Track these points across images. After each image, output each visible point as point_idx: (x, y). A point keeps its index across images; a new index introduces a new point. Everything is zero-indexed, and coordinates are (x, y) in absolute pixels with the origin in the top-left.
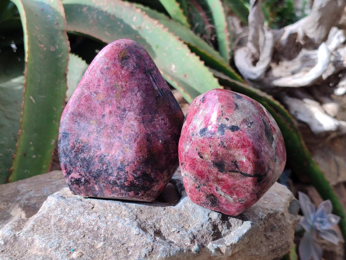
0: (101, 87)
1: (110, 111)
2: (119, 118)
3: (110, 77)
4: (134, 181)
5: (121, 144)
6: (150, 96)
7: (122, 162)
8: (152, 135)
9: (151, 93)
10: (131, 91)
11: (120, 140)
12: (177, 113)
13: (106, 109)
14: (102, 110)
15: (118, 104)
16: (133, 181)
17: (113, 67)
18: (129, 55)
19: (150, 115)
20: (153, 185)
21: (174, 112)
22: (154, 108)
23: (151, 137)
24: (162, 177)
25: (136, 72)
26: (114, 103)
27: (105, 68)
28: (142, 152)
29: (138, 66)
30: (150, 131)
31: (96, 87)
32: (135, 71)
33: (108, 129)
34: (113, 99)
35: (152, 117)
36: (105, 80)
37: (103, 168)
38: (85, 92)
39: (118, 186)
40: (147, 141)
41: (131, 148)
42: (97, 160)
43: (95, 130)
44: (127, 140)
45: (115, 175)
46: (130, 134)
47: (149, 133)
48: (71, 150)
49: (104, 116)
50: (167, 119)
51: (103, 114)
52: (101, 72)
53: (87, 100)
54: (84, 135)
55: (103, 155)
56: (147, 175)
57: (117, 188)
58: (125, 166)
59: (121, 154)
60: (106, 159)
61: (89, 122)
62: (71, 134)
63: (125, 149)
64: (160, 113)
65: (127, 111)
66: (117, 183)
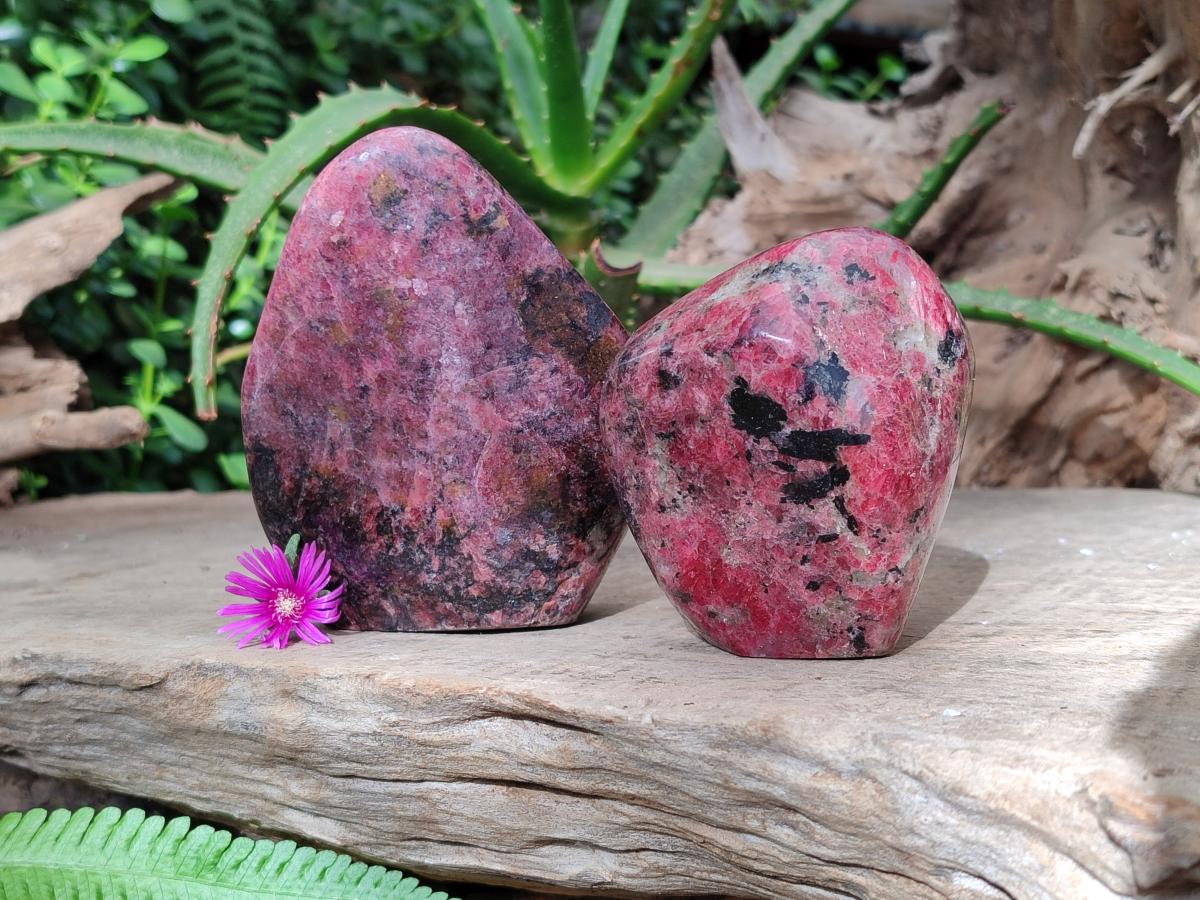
0: (335, 302)
1: (379, 376)
2: (410, 393)
3: (356, 270)
4: (499, 580)
5: (434, 473)
6: (500, 306)
7: (448, 528)
8: (526, 431)
9: (501, 294)
10: (434, 304)
11: (429, 462)
12: (600, 337)
13: (365, 368)
14: (356, 374)
15: (401, 351)
16: (493, 581)
17: (359, 235)
18: (405, 186)
19: (511, 368)
20: (559, 579)
21: (589, 338)
22: (518, 341)
23: (525, 438)
24: (587, 548)
25: (438, 237)
26: (388, 350)
27: (334, 243)
28: (504, 488)
29: (440, 217)
30: (517, 418)
31: (322, 306)
32: (434, 234)
33: (385, 430)
34: (378, 336)
35: (518, 371)
36: (342, 282)
37: (396, 550)
38: (290, 323)
39: (450, 600)
40: (515, 452)
41: (467, 481)
42: (370, 525)
43: (348, 436)
44: (450, 459)
45: (435, 569)
46: (454, 439)
47: (517, 424)
48: (290, 501)
49: (365, 389)
50: (571, 366)
51: (362, 384)
52: (324, 257)
53: (302, 346)
54: (319, 453)
55: (387, 509)
56: (535, 554)
57: (449, 605)
58: (458, 540)
59: (439, 503)
60: (400, 521)
61: (323, 413)
62: (280, 451)
63: (449, 488)
64: (541, 353)
65: (432, 370)
66: (445, 593)
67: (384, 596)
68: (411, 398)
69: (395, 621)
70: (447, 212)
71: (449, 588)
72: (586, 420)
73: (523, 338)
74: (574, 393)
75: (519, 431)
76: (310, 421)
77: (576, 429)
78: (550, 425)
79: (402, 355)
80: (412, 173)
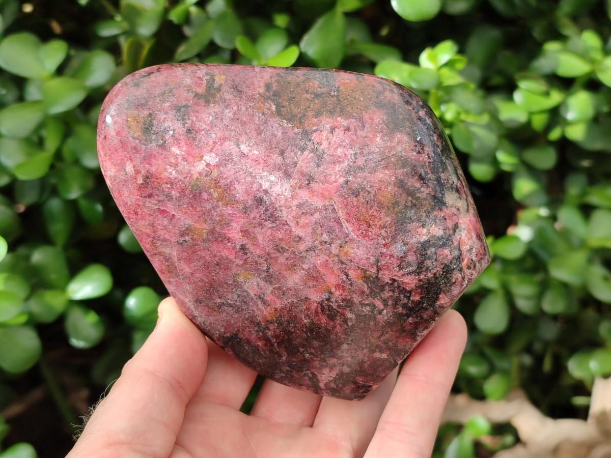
0: (177, 216)
1: (242, 231)
2: (267, 223)
3: (169, 186)
4: (422, 277)
5: (325, 254)
6: (265, 125)
7: (365, 277)
8: (351, 178)
9: (259, 118)
10: (228, 160)
11: (317, 251)
12: (339, 88)
13: (230, 236)
14: (229, 244)
15: (238, 205)
16: (420, 280)
17: (150, 164)
18: (146, 113)
19: (306, 153)
20: (456, 243)
21: (332, 93)
22: (295, 134)
23: (354, 183)
24: (454, 210)
25: (193, 121)
26: (230, 212)
27: (142, 184)
28: (371, 222)
29: (183, 110)
30: (338, 176)
31: (174, 226)
32: (189, 122)
33: (276, 259)
34: (218, 210)
35: (312, 151)
36: (169, 200)
37: (351, 319)
38: (170, 254)
39: (408, 316)
40: (356, 196)
41: (347, 239)
42: (324, 320)
43: (262, 283)
44: (325, 237)
45: (382, 307)
46: (316, 223)
47: (342, 180)
48: (271, 351)
49: (243, 248)
50: (339, 119)
51: (238, 247)
52: (146, 197)
53: (189, 260)
54: (258, 309)
55: (323, 301)
56: (428, 242)
57: (410, 320)
58: (377, 277)
59: (346, 268)
60: (336, 301)
61: (237, 285)
62: (238, 330)
63: (342, 254)
64: (315, 128)
65: (265, 198)
66: (401, 315)
68: (270, 226)
69: (391, 360)
70: (184, 103)
71: (400, 310)
72: (378, 139)
73: (296, 130)
74: (356, 131)
75: (347, 182)
76: (236, 297)
77: (377, 150)
78: (361, 162)
79: (241, 207)
80: (143, 101)
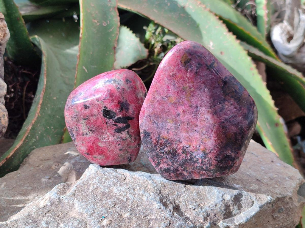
0: (170, 91)
1: (183, 110)
2: (192, 114)
3: (177, 82)
5: (199, 136)
6: (217, 88)
7: (204, 151)
8: (225, 122)
9: (217, 85)
10: (199, 90)
11: (198, 133)
12: (242, 94)
13: (179, 109)
14: (176, 110)
15: (190, 103)
17: (178, 72)
18: (190, 58)
19: (220, 105)
20: (234, 162)
21: (240, 94)
23: (225, 124)
24: (241, 153)
26: (186, 103)
27: (171, 75)
29: (200, 65)
31: (167, 92)
32: (199, 70)
33: (184, 125)
34: (184, 100)
35: (222, 106)
36: (173, 85)
37: (188, 158)
38: (156, 98)
39: (205, 170)
40: (223, 128)
41: (210, 137)
42: (180, 151)
43: (173, 127)
44: (204, 132)
45: (200, 162)
46: (206, 126)
47: (223, 120)
48: (155, 146)
49: (179, 115)
50: (236, 103)
51: (178, 113)
52: (168, 79)
53: (160, 104)
54: (164, 132)
55: (185, 147)
56: (228, 156)
57: (204, 172)
58: (207, 154)
59: (201, 144)
60: (189, 150)
61: (166, 122)
62: (152, 133)
63: (204, 140)
64: (228, 100)
65: (199, 108)
66: (203, 168)
67: (184, 170)
68: (193, 116)
69: (187, 177)
70: (202, 64)
71: (204, 167)
72: (241, 117)
73: (223, 97)
74: (237, 110)
75: (223, 122)
76: (161, 124)
77: (238, 120)
78: (231, 120)
79: (190, 104)
80: (192, 54)
